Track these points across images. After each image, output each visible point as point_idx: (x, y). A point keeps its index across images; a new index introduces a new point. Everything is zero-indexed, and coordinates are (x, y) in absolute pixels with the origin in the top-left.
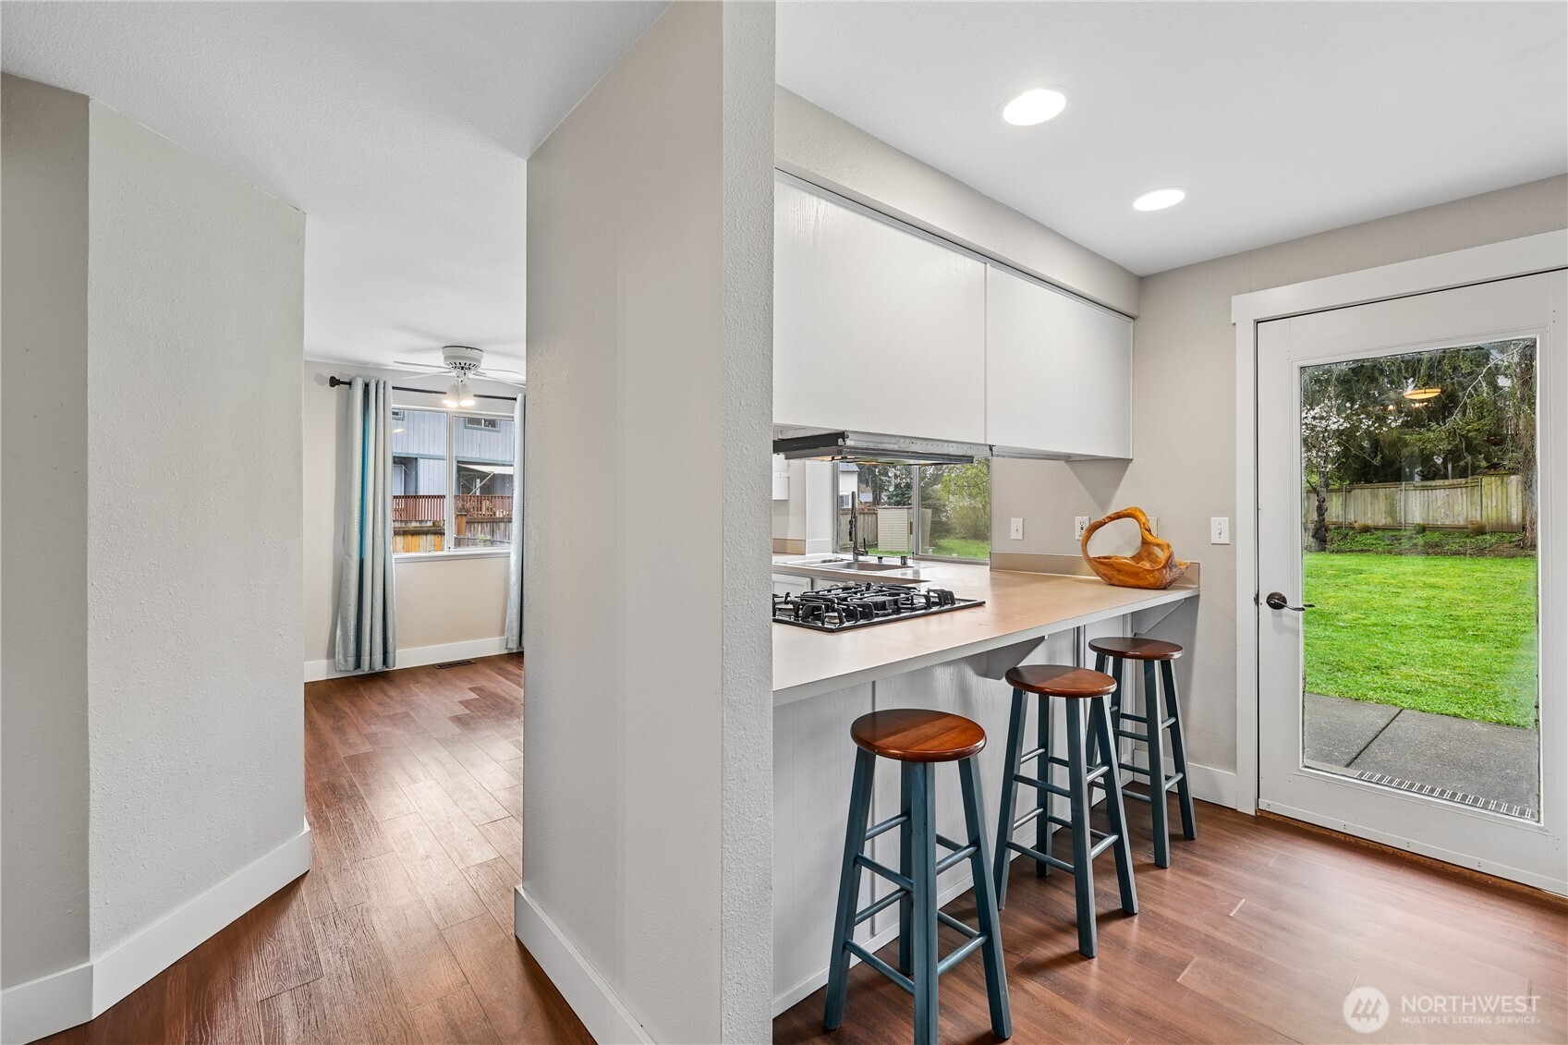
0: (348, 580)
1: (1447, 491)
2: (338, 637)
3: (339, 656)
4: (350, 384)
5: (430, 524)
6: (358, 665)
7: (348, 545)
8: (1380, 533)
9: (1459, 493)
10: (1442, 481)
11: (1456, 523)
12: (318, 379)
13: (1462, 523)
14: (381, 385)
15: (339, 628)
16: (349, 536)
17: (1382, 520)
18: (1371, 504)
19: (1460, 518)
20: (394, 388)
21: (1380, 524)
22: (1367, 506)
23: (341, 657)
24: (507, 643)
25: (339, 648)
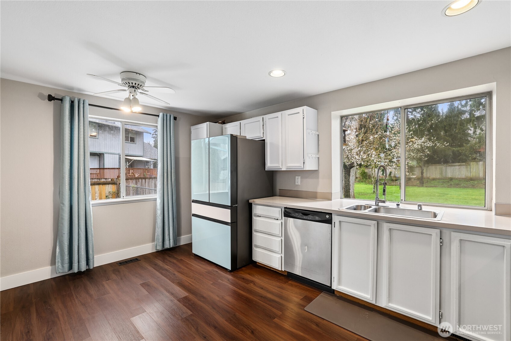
0: (62, 219)
1: (459, 167)
2: (57, 253)
3: (58, 264)
4: (61, 100)
5: (110, 180)
6: (71, 267)
7: (62, 198)
8: (438, 181)
9: (463, 167)
10: (458, 163)
11: (462, 177)
12: (41, 96)
13: (464, 177)
14: (82, 102)
15: (58, 247)
16: (62, 192)
17: (438, 176)
18: (435, 171)
19: (463, 176)
20: (89, 105)
21: (438, 178)
22: (433, 172)
23: (60, 264)
24: (156, 247)
25: (58, 259)
